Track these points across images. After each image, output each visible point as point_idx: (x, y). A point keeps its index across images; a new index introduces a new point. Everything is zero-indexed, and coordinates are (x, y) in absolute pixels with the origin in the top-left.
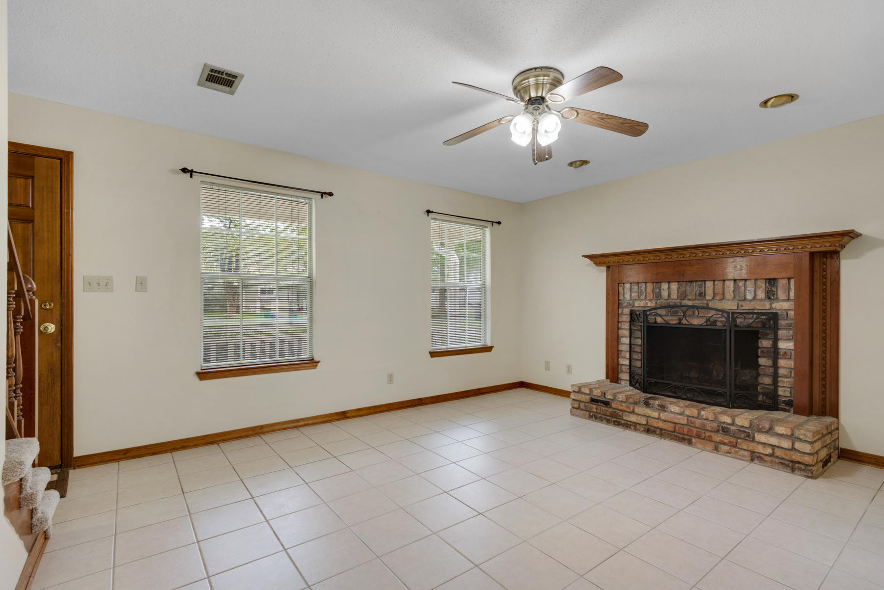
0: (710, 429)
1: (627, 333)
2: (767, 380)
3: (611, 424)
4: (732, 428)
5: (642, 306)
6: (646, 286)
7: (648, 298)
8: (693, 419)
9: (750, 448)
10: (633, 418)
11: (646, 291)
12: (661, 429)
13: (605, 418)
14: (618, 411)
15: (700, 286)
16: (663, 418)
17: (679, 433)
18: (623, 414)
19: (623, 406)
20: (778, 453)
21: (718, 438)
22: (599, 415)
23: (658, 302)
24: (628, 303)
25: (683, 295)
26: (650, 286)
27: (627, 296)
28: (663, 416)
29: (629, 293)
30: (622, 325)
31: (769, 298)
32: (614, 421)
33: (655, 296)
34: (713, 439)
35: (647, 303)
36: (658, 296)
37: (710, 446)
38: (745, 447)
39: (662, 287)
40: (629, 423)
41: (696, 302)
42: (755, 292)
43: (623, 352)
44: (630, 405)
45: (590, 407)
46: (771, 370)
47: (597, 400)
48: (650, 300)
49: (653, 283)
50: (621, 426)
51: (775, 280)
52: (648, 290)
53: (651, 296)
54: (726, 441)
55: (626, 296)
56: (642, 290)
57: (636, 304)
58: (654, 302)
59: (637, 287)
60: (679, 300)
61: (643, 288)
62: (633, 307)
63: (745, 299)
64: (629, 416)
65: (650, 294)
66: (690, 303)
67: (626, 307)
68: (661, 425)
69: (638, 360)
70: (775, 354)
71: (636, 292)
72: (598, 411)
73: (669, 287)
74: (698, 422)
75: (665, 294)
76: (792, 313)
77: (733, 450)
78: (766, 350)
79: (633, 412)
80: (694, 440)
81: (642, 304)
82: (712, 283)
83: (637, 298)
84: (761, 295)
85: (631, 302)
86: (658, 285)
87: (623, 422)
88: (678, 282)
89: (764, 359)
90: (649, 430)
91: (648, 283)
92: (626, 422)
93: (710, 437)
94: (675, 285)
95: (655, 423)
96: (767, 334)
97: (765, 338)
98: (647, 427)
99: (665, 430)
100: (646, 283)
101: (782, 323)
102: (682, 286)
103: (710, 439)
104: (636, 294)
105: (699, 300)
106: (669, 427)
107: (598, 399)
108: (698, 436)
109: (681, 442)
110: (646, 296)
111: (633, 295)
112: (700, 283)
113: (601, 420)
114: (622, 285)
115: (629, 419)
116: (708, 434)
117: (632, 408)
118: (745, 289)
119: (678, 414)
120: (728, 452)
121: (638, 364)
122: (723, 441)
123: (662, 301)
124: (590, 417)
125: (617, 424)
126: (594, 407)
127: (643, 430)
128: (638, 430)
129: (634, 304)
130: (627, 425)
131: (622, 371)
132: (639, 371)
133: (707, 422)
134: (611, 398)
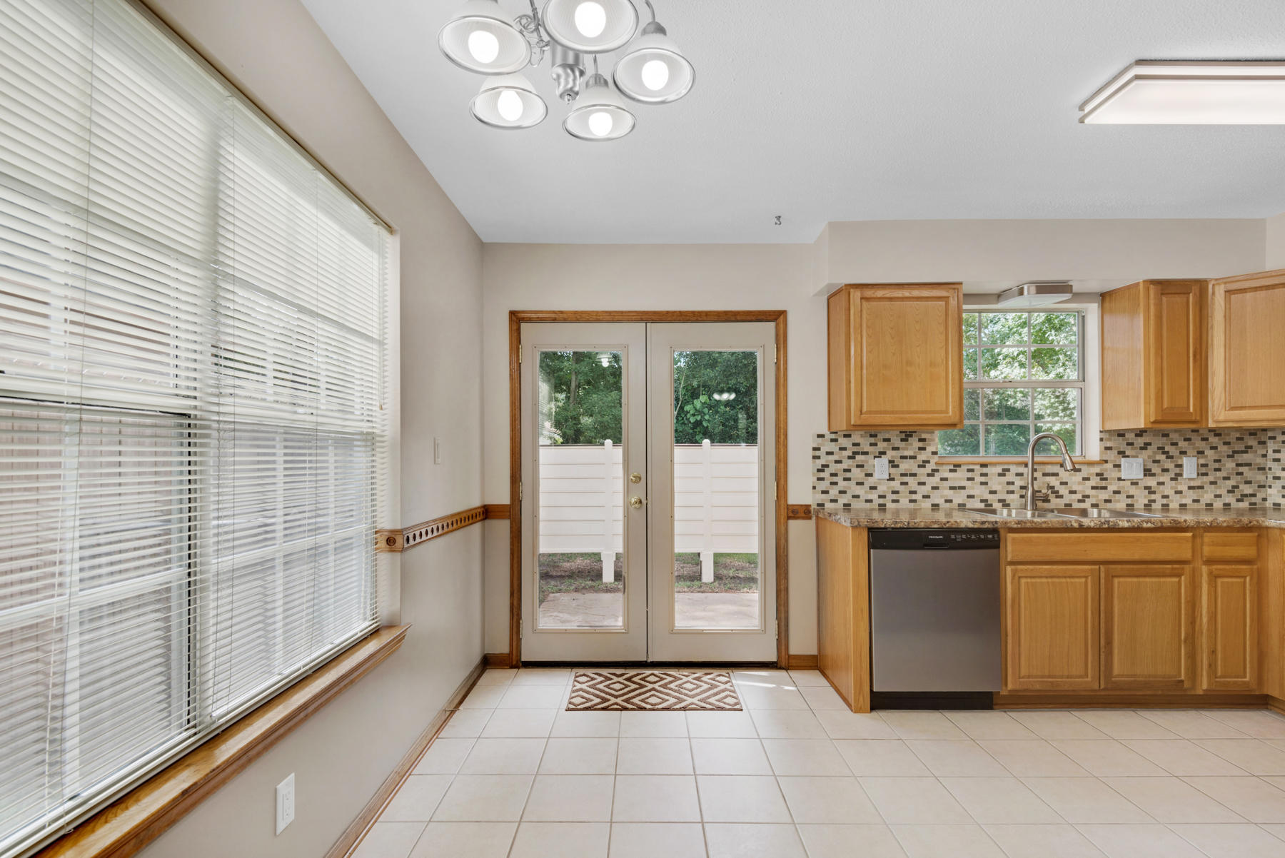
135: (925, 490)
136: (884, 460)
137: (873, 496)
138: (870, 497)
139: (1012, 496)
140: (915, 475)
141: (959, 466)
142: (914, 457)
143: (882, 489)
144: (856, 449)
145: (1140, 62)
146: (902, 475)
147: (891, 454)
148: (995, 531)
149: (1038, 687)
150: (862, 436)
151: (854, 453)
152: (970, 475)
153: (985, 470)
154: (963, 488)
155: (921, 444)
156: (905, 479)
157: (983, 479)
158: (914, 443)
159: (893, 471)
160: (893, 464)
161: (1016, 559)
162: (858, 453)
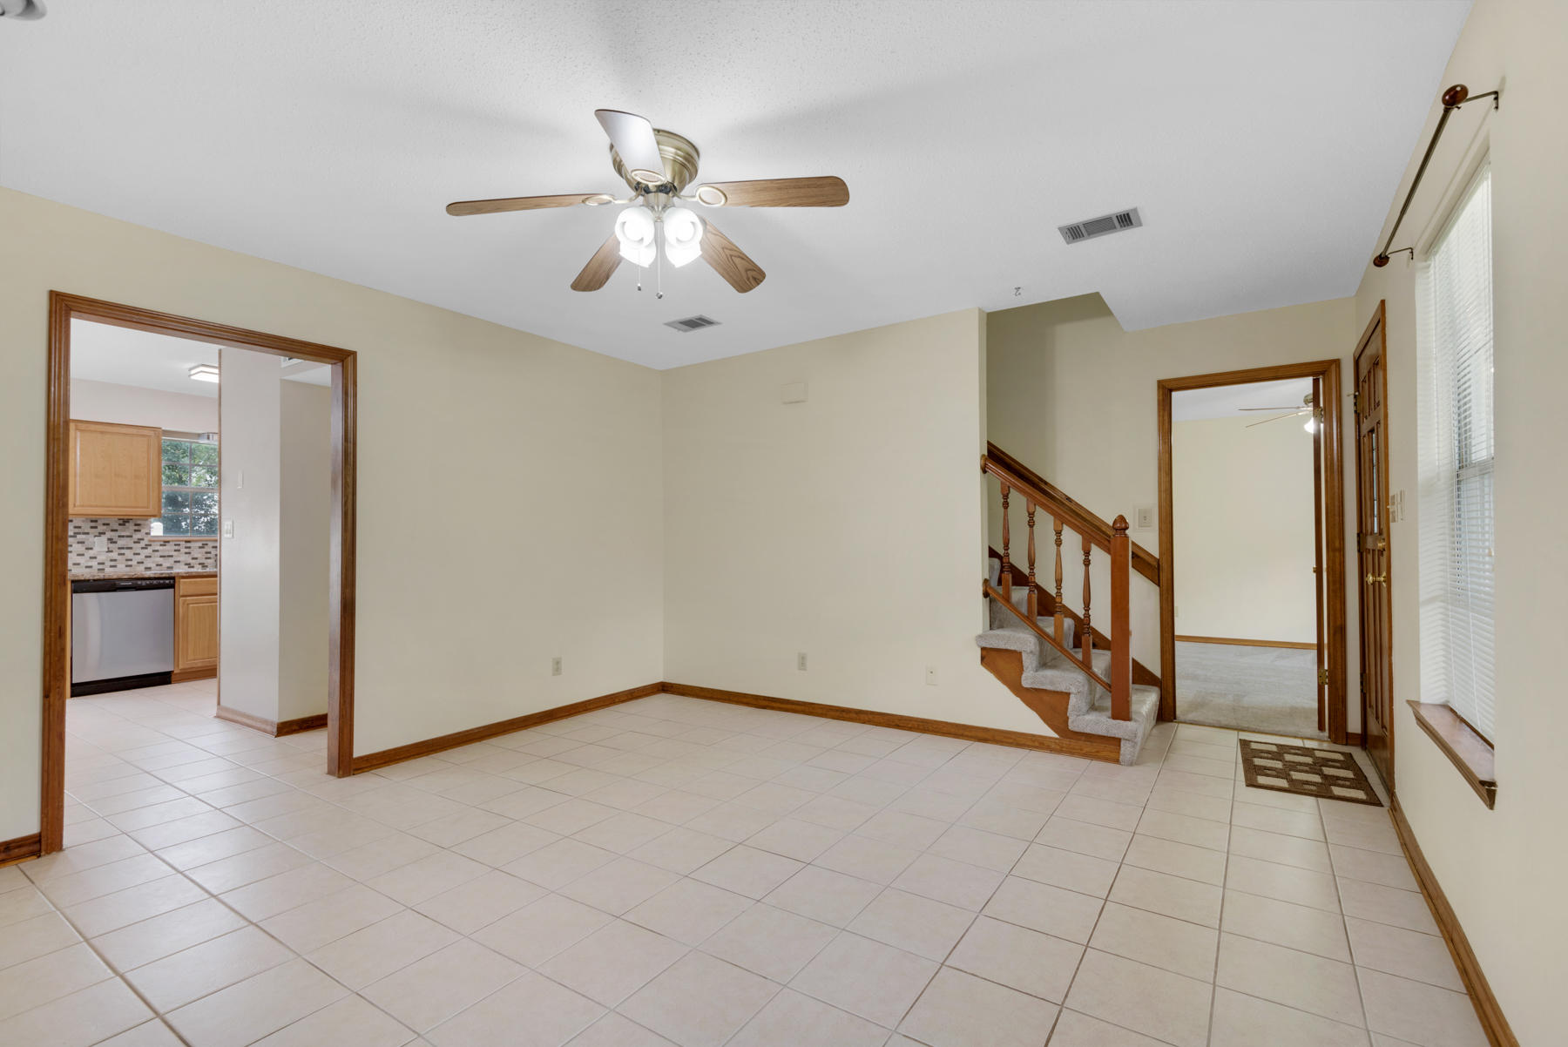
135: (138, 558)
136: (104, 538)
137: (94, 563)
138: (90, 564)
139: (209, 561)
140: (131, 548)
141: (168, 542)
142: (131, 536)
143: (101, 558)
144: (77, 530)
145: (203, 365)
146: (119, 548)
147: (109, 534)
148: (173, 578)
149: (199, 665)
150: (83, 521)
151: (75, 533)
152: (177, 548)
153: (188, 545)
154: (172, 556)
155: (136, 528)
156: (122, 551)
157: (187, 550)
158: (130, 526)
159: (111, 545)
160: (111, 541)
161: (185, 594)
162: (79, 533)
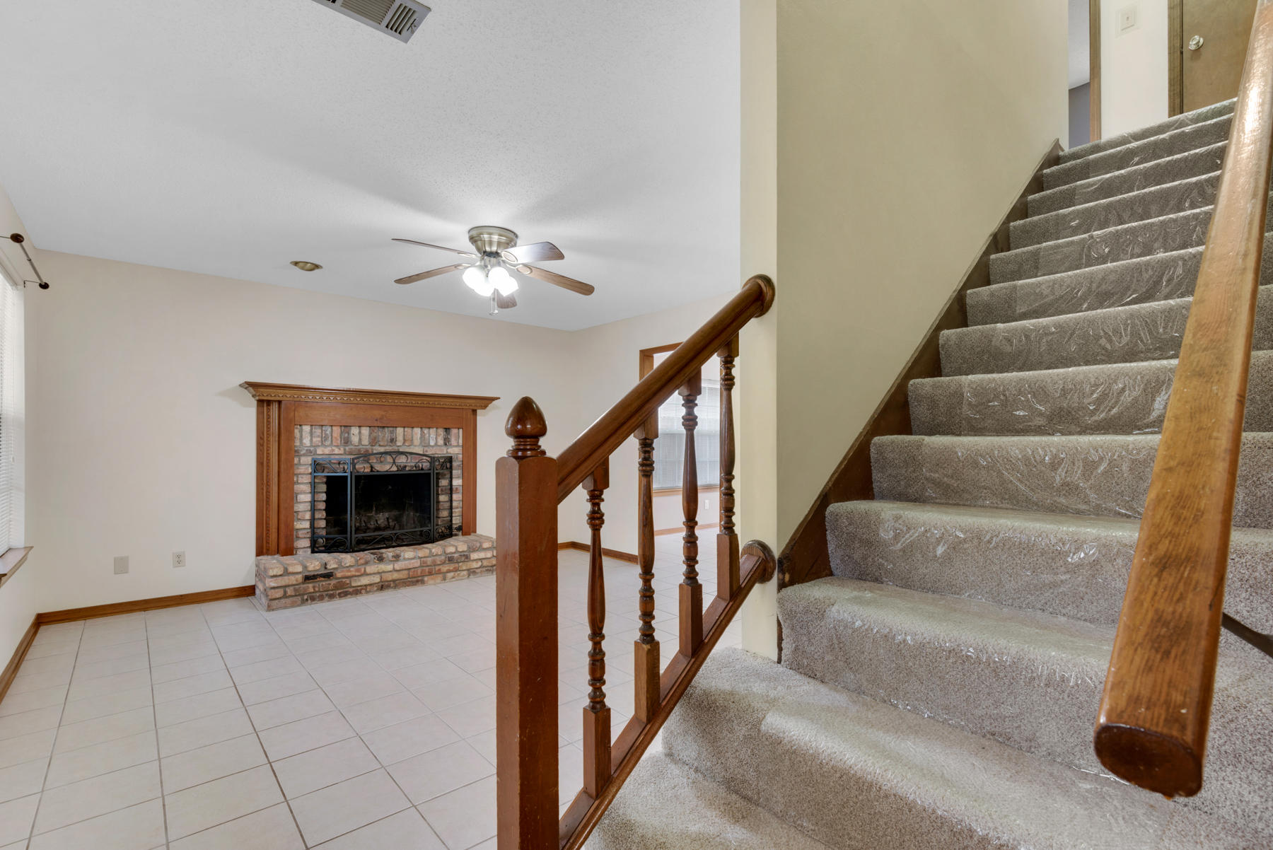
0: (439, 563)
1: (307, 488)
2: (445, 514)
3: (335, 599)
4: (456, 555)
5: (327, 453)
6: (332, 429)
7: (334, 444)
8: (425, 559)
9: (468, 568)
10: (365, 581)
11: (332, 435)
12: (394, 581)
13: (327, 595)
14: (344, 580)
15: (392, 432)
16: (398, 569)
17: (413, 578)
18: (350, 582)
19: (350, 571)
20: (485, 563)
21: (444, 569)
22: (318, 594)
23: (347, 448)
24: (307, 450)
25: (374, 441)
26: (337, 430)
27: (307, 441)
28: (398, 566)
29: (309, 438)
30: (300, 479)
31: (446, 444)
32: (339, 594)
33: (343, 441)
34: (442, 571)
35: (333, 450)
36: (347, 441)
37: (439, 577)
38: (464, 568)
39: (352, 432)
40: (359, 588)
41: (387, 448)
42: (436, 438)
43: (300, 514)
44: (360, 567)
45: (304, 588)
46: (448, 504)
47: (314, 576)
48: (337, 446)
49: (341, 426)
50: (349, 596)
51: (449, 429)
52: (335, 435)
53: (339, 442)
54: (452, 568)
55: (304, 441)
56: (326, 434)
57: (319, 451)
58: (342, 449)
59: (320, 431)
60: (369, 447)
61: (328, 432)
62: (315, 454)
63: (429, 446)
64: (359, 581)
65: (337, 439)
66: (382, 450)
67: (304, 455)
68: (395, 576)
69: (321, 519)
70: (451, 490)
71: (318, 436)
72: (317, 589)
73: (360, 433)
74: (429, 560)
75: (355, 439)
76: (461, 456)
77: (456, 574)
78: (444, 488)
79: (365, 574)
80: (426, 579)
81: (327, 451)
82: (402, 429)
83: (320, 444)
84: (441, 442)
85: (312, 449)
86: (347, 429)
87: (351, 590)
88: (370, 427)
89: (443, 496)
90: (382, 587)
91: (335, 426)
92: (354, 589)
93: (439, 570)
94: (366, 430)
95: (389, 577)
96: (445, 475)
97: (444, 478)
98: (380, 584)
99: (397, 580)
100: (332, 426)
101: (455, 464)
102: (373, 431)
103: (439, 572)
104: (319, 439)
105: (390, 446)
106: (403, 575)
107: (316, 573)
108: (430, 573)
109: (415, 585)
110: (332, 441)
111: (314, 440)
112: (391, 429)
113: (321, 598)
114: (299, 427)
115: (359, 584)
116: (437, 568)
117: (363, 570)
118: (429, 436)
119: (412, 559)
120: (453, 578)
121: (323, 524)
122: (449, 570)
123: (352, 447)
124: (304, 602)
125: (345, 594)
126: (310, 587)
127: (378, 589)
128: (370, 591)
129: (316, 451)
130: (357, 591)
131: (298, 538)
132: (323, 533)
133: (437, 558)
134: (335, 566)
